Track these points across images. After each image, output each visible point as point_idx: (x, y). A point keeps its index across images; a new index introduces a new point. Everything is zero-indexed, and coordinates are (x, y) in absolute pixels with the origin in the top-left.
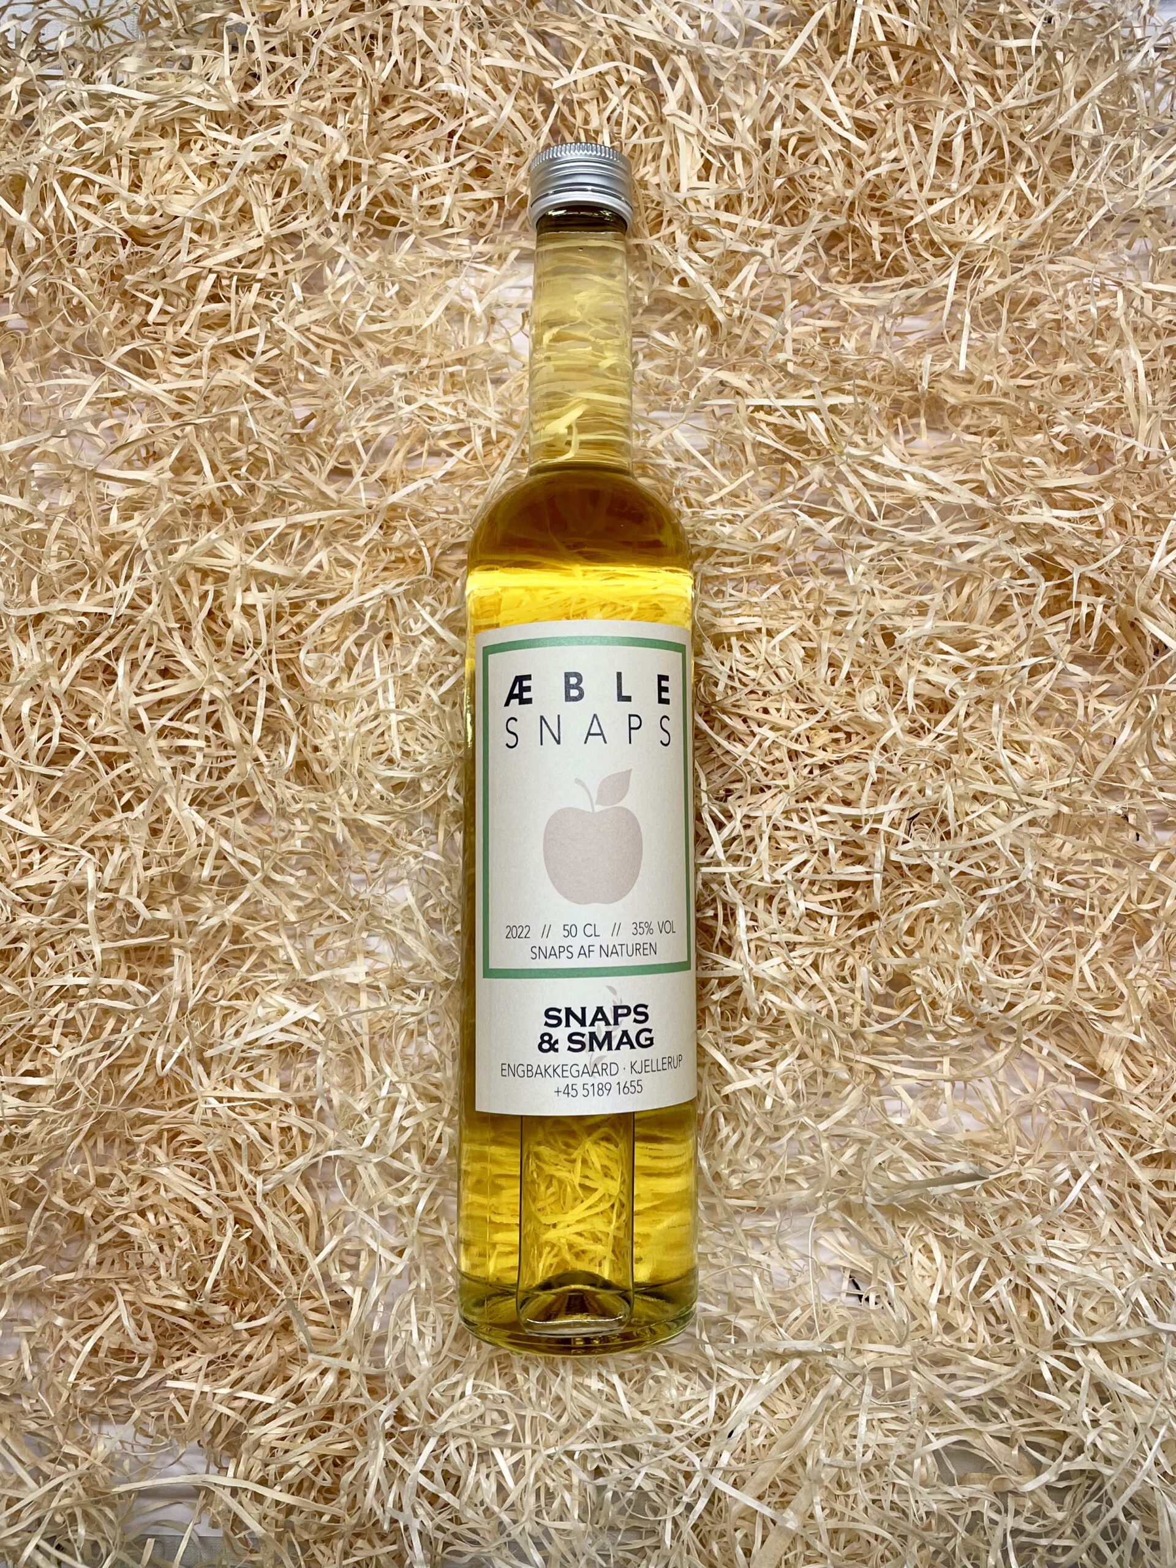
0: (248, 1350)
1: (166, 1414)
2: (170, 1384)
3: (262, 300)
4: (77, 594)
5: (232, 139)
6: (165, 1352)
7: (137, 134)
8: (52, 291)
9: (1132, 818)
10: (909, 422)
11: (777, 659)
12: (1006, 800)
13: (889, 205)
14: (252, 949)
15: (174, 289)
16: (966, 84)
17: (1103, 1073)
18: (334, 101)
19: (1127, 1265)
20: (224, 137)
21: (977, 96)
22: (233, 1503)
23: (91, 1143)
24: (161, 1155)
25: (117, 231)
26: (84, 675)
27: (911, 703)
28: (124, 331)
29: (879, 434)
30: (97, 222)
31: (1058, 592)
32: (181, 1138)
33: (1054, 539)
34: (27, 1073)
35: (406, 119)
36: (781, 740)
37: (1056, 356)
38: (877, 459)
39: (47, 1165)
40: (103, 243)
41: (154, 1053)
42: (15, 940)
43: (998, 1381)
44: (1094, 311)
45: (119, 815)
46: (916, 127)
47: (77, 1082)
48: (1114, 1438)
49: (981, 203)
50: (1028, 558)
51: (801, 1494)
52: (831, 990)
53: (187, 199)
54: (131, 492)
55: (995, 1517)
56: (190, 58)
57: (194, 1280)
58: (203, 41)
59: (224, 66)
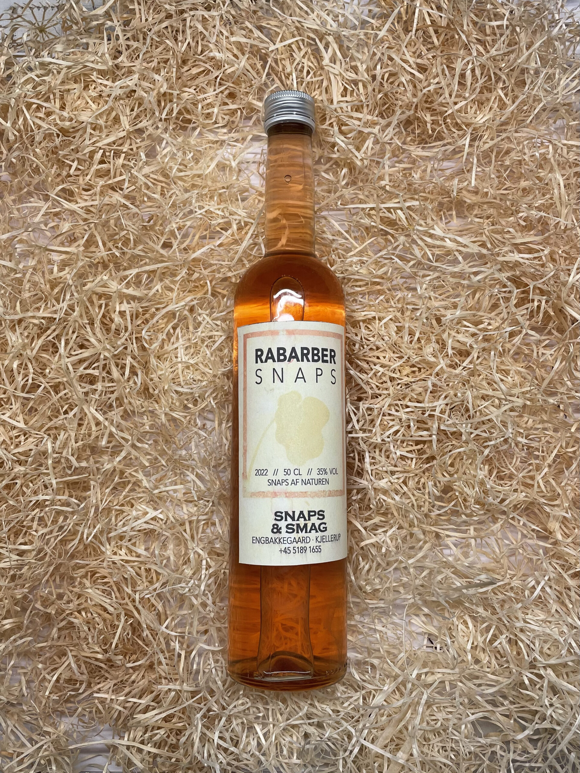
0: (133, 677)
1: (94, 710)
2: (96, 695)
3: (125, 162)
4: (38, 309)
5: (109, 83)
6: (92, 680)
7: (63, 82)
8: (23, 160)
9: (562, 407)
10: (447, 213)
11: (383, 332)
12: (498, 399)
13: (435, 106)
14: (129, 482)
15: (82, 157)
16: (472, 44)
17: (551, 533)
18: (159, 63)
19: (565, 627)
20: (105, 82)
21: (477, 51)
22: (128, 753)
23: (53, 578)
24: (87, 583)
25: (55, 130)
26: (44, 349)
27: (450, 352)
28: (59, 179)
29: (433, 220)
30: (45, 125)
31: (522, 296)
32: (97, 575)
33: (521, 269)
34: (21, 544)
35: (195, 71)
36: (386, 372)
37: (519, 178)
38: (432, 231)
39: (32, 589)
40: (48, 136)
41: (83, 533)
42: (13, 480)
43: (502, 685)
44: (537, 154)
45: (63, 416)
46: (448, 67)
47: (45, 547)
48: (561, 712)
49: (481, 104)
50: (508, 278)
51: (406, 743)
52: (413, 495)
53: (88, 113)
54: (64, 256)
55: (503, 754)
56: (87, 44)
57: (106, 644)
58: (93, 36)
59: (105, 48)
